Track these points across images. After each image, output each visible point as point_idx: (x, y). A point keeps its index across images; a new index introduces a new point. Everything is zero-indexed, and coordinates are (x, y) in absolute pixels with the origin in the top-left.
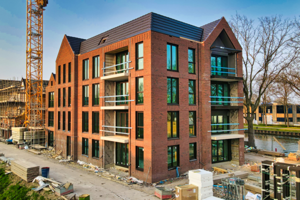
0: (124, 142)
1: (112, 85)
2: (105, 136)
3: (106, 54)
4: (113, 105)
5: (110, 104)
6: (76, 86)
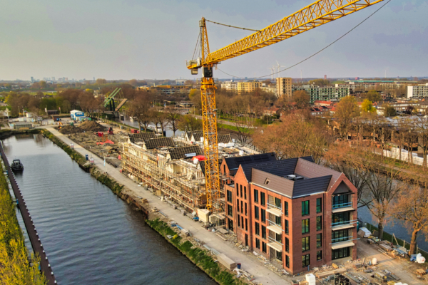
0: (279, 251)
2: (270, 242)
3: (269, 195)
6: (250, 204)
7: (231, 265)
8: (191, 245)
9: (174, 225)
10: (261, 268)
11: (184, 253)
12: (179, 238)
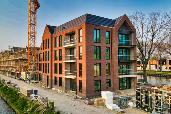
0: (73, 78)
1: (69, 50)
2: (65, 75)
3: (65, 34)
4: (69, 60)
5: (67, 60)
6: (52, 50)
7: (28, 91)
10: (56, 95)
12: (3, 85)
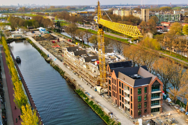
0: (129, 108)
2: (125, 104)
3: (125, 84)
7: (109, 113)
8: (93, 103)
9: (86, 93)
10: (121, 115)
11: (90, 106)
12: (88, 99)
